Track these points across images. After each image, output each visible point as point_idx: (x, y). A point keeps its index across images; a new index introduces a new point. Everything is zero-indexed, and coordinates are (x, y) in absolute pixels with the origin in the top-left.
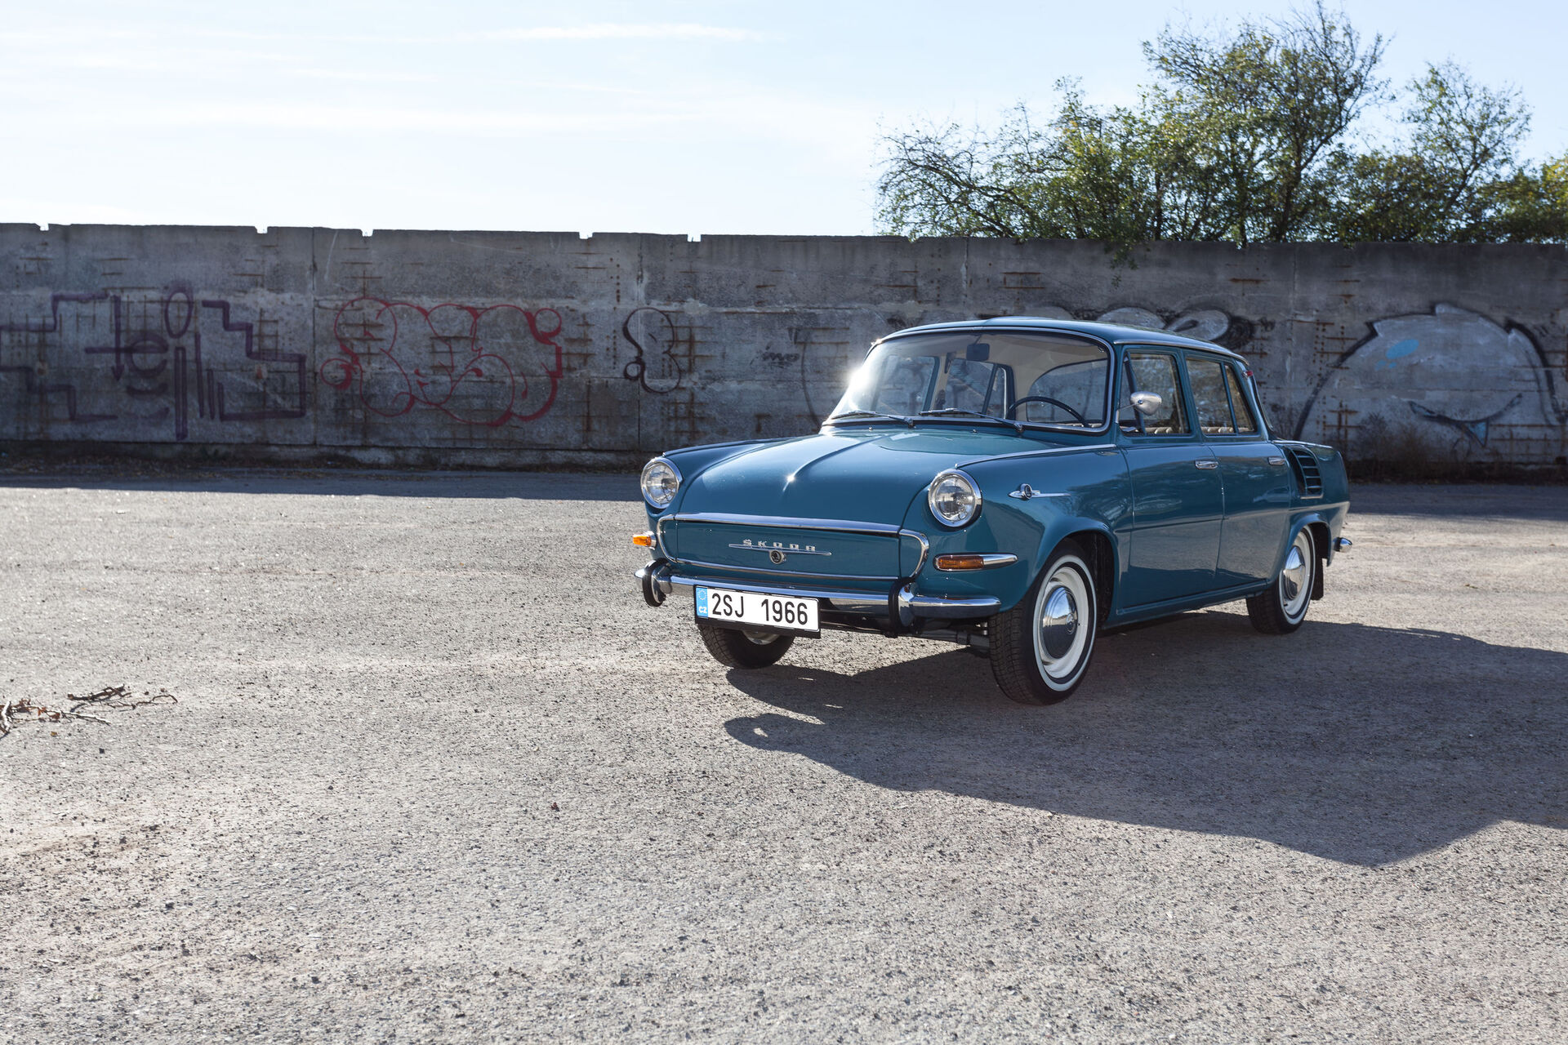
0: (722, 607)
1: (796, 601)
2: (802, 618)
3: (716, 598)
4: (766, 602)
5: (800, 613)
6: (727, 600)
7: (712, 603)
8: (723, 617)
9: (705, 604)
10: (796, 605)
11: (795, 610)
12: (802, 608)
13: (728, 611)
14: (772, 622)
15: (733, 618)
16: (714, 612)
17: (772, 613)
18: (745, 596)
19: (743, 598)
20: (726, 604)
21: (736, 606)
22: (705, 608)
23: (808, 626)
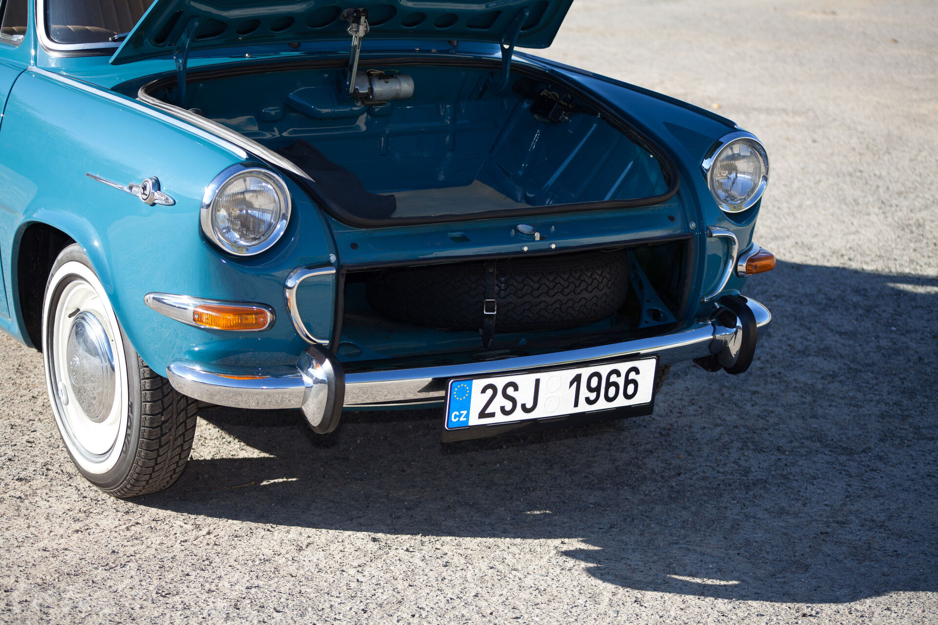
0: (500, 401)
1: (625, 367)
2: (630, 391)
3: (490, 392)
4: (578, 378)
5: (627, 382)
6: (510, 391)
7: (480, 401)
8: (500, 418)
9: (465, 406)
10: (623, 373)
11: (621, 381)
12: (632, 376)
13: (508, 406)
14: (583, 407)
15: (519, 415)
16: (483, 416)
17: (584, 393)
18: (542, 376)
19: (538, 381)
20: (506, 396)
21: (524, 396)
22: (465, 412)
23: (637, 400)
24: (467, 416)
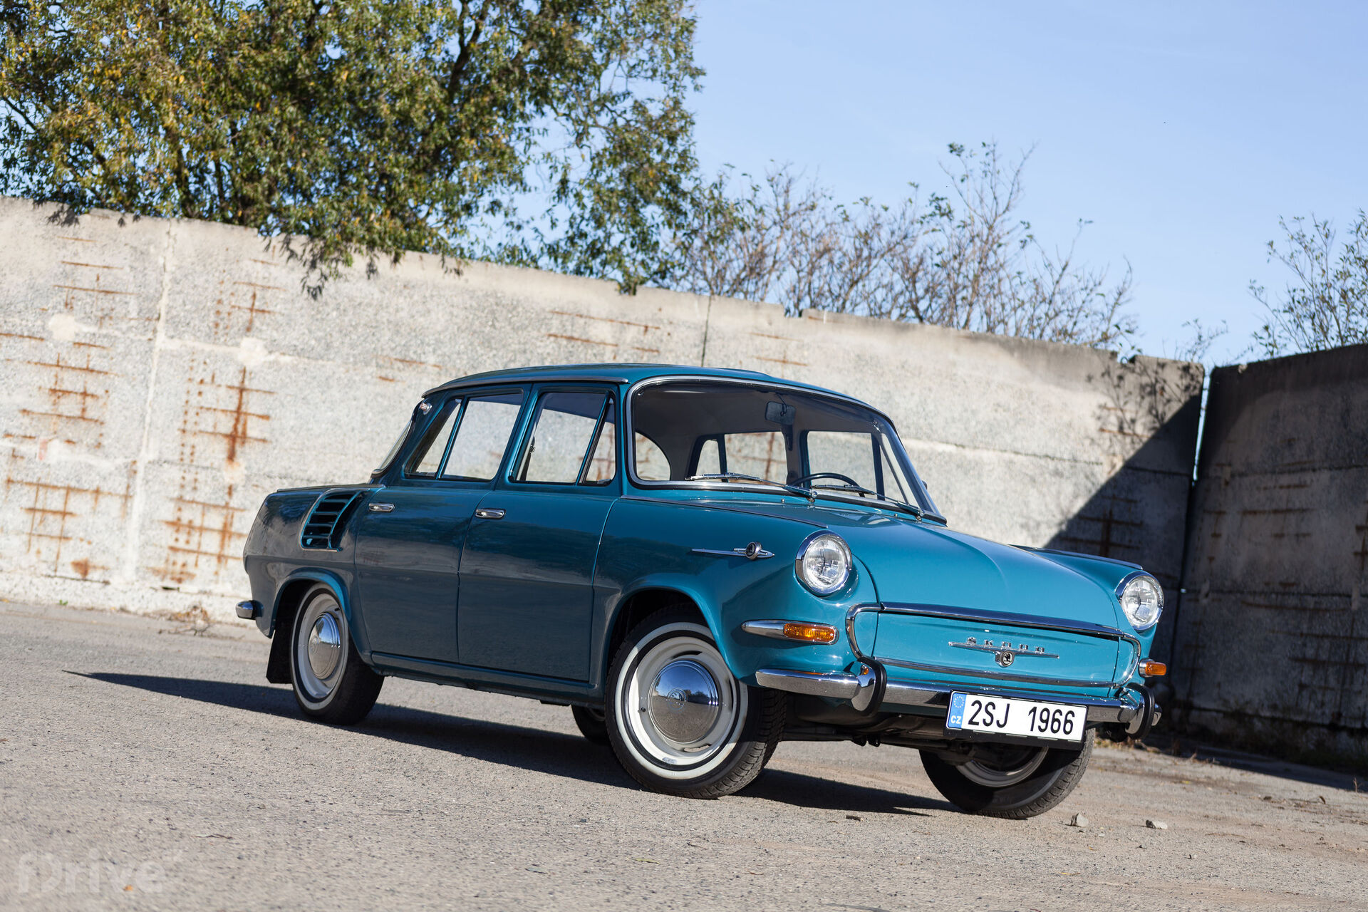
0: (983, 715)
1: (1065, 709)
2: (1068, 729)
3: (977, 706)
4: (1034, 710)
5: (1067, 721)
6: (990, 708)
7: (969, 711)
8: (981, 728)
9: (960, 713)
10: (1064, 713)
11: (1062, 719)
12: (1070, 717)
13: (988, 720)
14: (1036, 733)
15: (994, 729)
16: (971, 722)
17: (1038, 722)
18: (1012, 702)
19: (1008, 705)
20: (987, 712)
21: (999, 714)
22: (959, 718)
23: (1071, 737)
24: (961, 721)
